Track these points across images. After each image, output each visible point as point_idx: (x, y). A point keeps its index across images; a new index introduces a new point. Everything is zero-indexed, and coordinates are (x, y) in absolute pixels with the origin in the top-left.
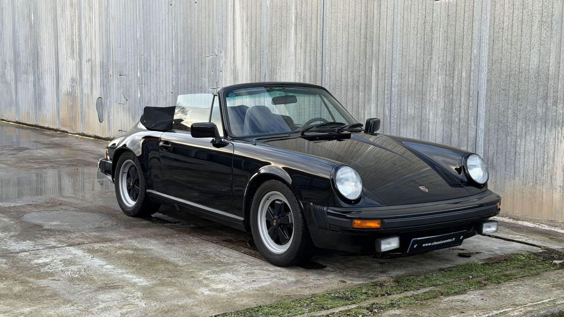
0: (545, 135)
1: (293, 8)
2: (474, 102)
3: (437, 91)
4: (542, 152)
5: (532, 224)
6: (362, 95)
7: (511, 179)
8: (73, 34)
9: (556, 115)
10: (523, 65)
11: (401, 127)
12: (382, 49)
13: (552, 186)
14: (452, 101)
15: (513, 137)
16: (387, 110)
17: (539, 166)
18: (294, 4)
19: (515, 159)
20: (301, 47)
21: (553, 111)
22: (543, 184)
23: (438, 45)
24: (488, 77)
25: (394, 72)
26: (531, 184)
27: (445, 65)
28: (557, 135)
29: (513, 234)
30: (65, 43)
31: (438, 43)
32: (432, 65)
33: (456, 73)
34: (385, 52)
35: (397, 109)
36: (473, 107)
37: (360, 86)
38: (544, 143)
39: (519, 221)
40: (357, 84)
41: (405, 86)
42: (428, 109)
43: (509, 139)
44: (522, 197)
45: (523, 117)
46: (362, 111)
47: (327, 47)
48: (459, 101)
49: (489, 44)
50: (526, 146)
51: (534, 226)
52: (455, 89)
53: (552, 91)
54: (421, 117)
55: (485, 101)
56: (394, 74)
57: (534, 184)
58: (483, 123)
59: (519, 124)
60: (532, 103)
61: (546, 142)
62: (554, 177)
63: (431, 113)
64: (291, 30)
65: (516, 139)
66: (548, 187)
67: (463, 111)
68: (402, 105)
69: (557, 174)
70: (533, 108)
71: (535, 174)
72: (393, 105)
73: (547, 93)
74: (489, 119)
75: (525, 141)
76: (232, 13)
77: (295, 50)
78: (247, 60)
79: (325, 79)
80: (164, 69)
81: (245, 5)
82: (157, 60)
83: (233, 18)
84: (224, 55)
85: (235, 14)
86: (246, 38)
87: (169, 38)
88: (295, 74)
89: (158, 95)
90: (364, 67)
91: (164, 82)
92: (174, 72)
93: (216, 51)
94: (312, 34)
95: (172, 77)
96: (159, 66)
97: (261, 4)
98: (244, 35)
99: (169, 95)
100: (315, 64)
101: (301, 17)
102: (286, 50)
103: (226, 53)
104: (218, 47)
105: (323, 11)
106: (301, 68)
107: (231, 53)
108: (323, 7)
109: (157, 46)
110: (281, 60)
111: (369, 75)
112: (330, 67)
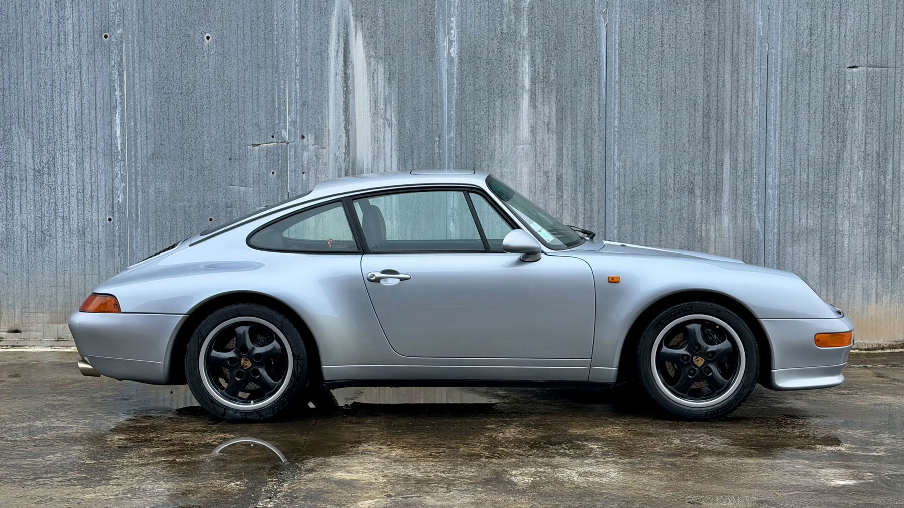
1: (526, 65)
6: (701, 203)
11: (788, 245)
14: (884, 203)
16: (757, 223)
18: (528, 58)
20: (549, 130)
25: (770, 167)
27: (871, 156)
31: (857, 126)
32: (844, 158)
37: (697, 189)
40: (691, 186)
42: (840, 216)
46: (703, 228)
47: (616, 129)
52: (888, 187)
56: (771, 169)
63: (847, 222)
64: (519, 100)
68: (789, 213)
72: (771, 214)
76: (341, 65)
77: (533, 134)
78: (390, 151)
79: (614, 180)
80: (75, 170)
81: (381, 52)
82: (41, 151)
83: (345, 74)
84: (313, 143)
85: (350, 67)
86: (386, 111)
87: (98, 106)
88: (534, 174)
89: (47, 227)
90: (706, 161)
91: (75, 198)
92: (119, 176)
93: (285, 134)
94: (580, 108)
95: (111, 187)
96: (54, 164)
97: (433, 55)
98: (381, 105)
99: (98, 226)
100: (589, 157)
101: (546, 80)
102: (508, 134)
103: (318, 138)
104: (291, 126)
105: (604, 72)
106: (551, 163)
107: (338, 139)
108: (605, 66)
109: (44, 120)
110: (494, 150)
111: (715, 172)
112: (625, 161)
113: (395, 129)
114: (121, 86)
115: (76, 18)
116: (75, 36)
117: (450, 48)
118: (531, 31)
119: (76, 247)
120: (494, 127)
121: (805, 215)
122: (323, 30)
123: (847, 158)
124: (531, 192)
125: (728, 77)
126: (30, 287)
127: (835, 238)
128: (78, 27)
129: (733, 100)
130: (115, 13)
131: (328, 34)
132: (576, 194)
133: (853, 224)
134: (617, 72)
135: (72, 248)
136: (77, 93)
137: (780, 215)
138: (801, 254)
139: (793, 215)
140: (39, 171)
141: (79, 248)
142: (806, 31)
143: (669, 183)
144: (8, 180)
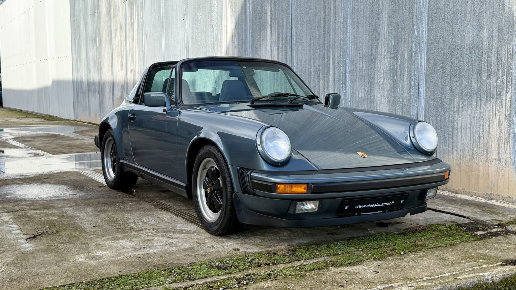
0: (481, 109)
2: (415, 81)
3: (384, 73)
4: (478, 126)
5: (470, 197)
7: (450, 154)
8: (122, 51)
9: (491, 89)
10: (459, 42)
12: (338, 40)
13: (488, 159)
14: (396, 82)
15: (450, 112)
17: (476, 139)
19: (453, 134)
20: (275, 45)
21: (488, 85)
22: (479, 158)
23: (384, 30)
24: (427, 57)
25: (347, 59)
26: (468, 157)
27: (390, 49)
28: (491, 108)
29: (446, 206)
30: (117, 58)
31: (384, 28)
32: (379, 50)
33: (400, 55)
34: (340, 41)
35: (351, 92)
36: (414, 86)
37: (321, 75)
38: (479, 117)
39: (457, 195)
40: (318, 73)
41: (356, 71)
42: (376, 91)
43: (447, 115)
44: (460, 171)
45: (460, 92)
48: (402, 82)
49: (428, 25)
50: (463, 121)
51: (471, 199)
52: (398, 70)
53: (486, 65)
54: (370, 99)
55: (425, 79)
56: (348, 61)
57: (471, 157)
58: (424, 101)
59: (456, 99)
60: (468, 79)
61: (481, 116)
62: (489, 150)
63: (379, 95)
64: (267, 30)
65: (454, 115)
66: (484, 160)
67: (406, 90)
68: (354, 89)
69: (493, 146)
70: (469, 83)
71: (471, 148)
72: (347, 90)
73: (481, 68)
74: (429, 97)
75: (462, 116)
98: (234, 39)
102: (264, 47)
111: (327, 64)
112: (297, 59)
137: (351, 90)
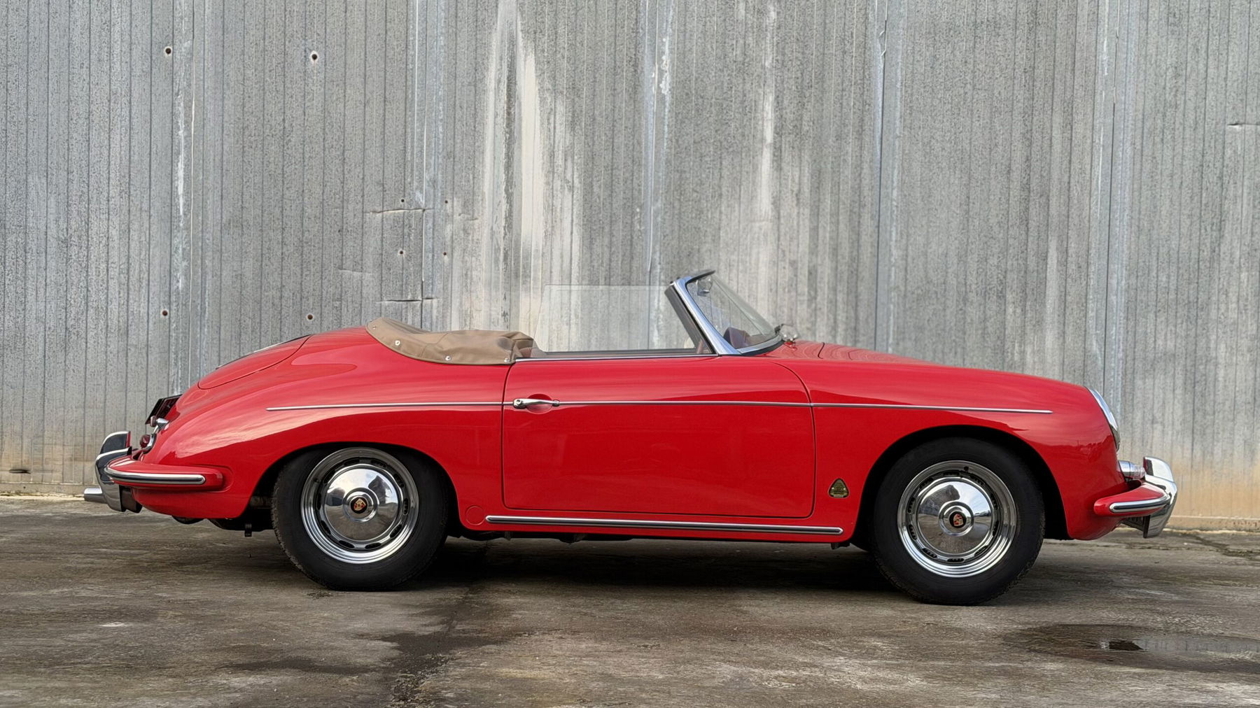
1: (769, 108)
3: (1238, 301)
6: (1014, 312)
11: (1138, 376)
16: (1094, 343)
18: (771, 98)
20: (799, 202)
31: (1239, 207)
35: (1125, 340)
40: (1000, 289)
46: (1017, 348)
63: (1222, 346)
64: (757, 158)
68: (1140, 330)
72: (1114, 331)
76: (503, 101)
77: (776, 207)
78: (570, 226)
79: (890, 276)
80: (117, 241)
81: (563, 83)
82: (68, 213)
83: (509, 114)
84: (460, 211)
85: (516, 104)
86: (565, 169)
87: (154, 150)
88: (776, 264)
89: (73, 322)
90: (1022, 252)
91: (115, 281)
92: (180, 251)
93: (420, 198)
94: (843, 172)
95: (168, 268)
96: (87, 231)
97: (635, 88)
98: (559, 161)
99: (148, 321)
100: (856, 243)
101: (797, 129)
102: (740, 206)
103: (469, 205)
104: (429, 186)
105: (880, 121)
106: (801, 250)
107: (496, 206)
108: (880, 113)
109: (74, 168)
110: (719, 229)
111: (1036, 268)
112: (907, 250)
113: (578, 194)
114: (187, 123)
115: (126, 26)
116: (124, 50)
117: (660, 82)
118: (777, 60)
119: (115, 352)
120: (721, 195)
121: (1163, 333)
122: (479, 51)
123: (1224, 253)
124: (771, 290)
125: (1056, 134)
126: (46, 408)
127: (1205, 368)
128: (127, 37)
129: (1064, 167)
130: (181, 18)
131: (486, 57)
132: (836, 295)
133: (1232, 348)
134: (898, 122)
135: (109, 353)
136: (123, 131)
137: (1128, 332)
138: (1156, 390)
139: (1146, 333)
140: (65, 241)
141: (118, 352)
142: (1170, 70)
143: (968, 283)
144: (21, 252)
